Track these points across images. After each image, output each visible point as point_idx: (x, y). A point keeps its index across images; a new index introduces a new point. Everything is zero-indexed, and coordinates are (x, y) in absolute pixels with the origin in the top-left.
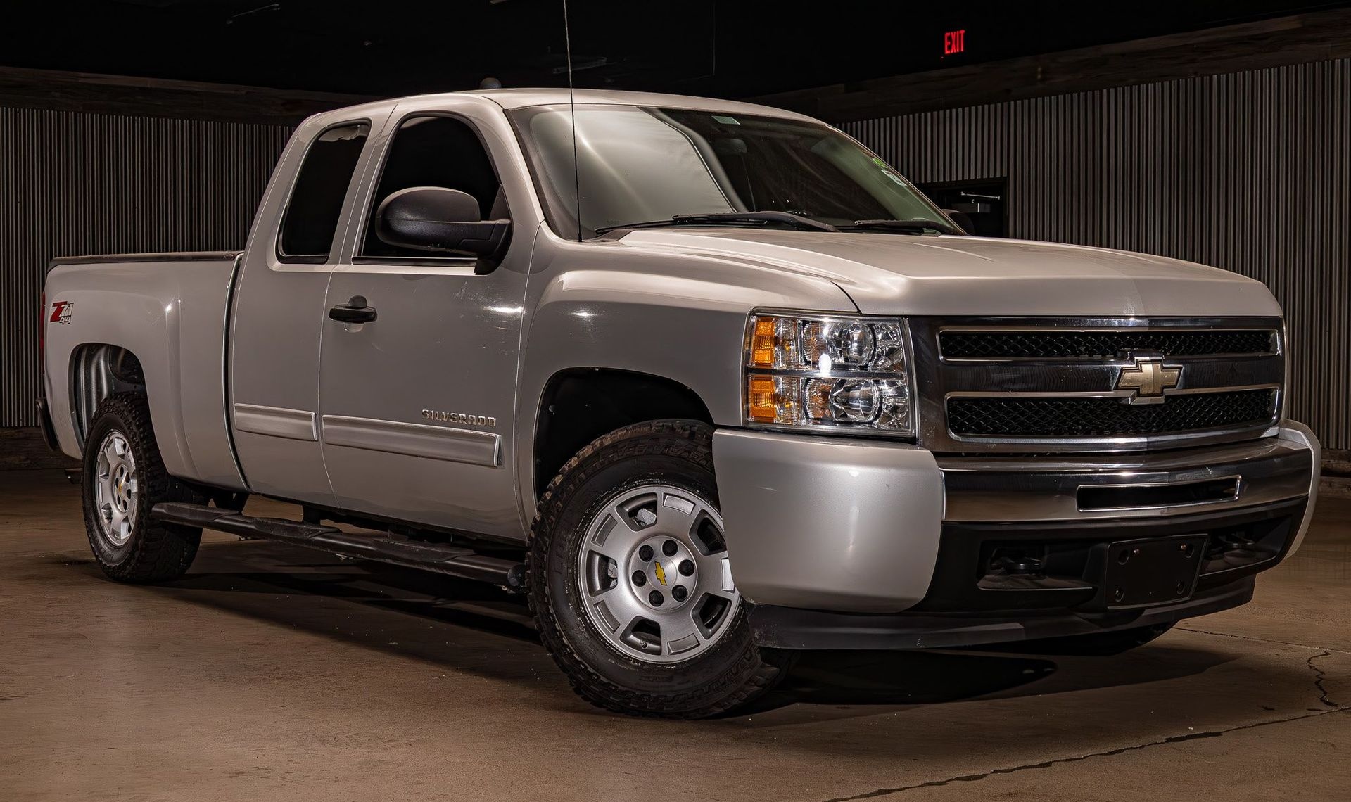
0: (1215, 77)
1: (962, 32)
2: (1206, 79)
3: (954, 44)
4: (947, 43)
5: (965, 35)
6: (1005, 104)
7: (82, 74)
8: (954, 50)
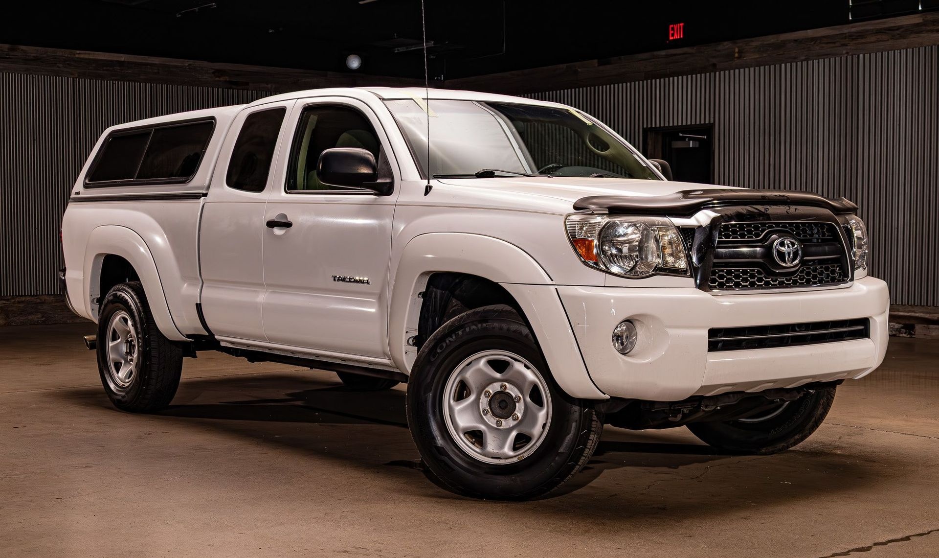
0: (861, 56)
1: (682, 24)
2: (855, 57)
3: (676, 33)
4: (671, 32)
5: (684, 27)
6: (712, 74)
7: (78, 52)
8: (676, 37)
